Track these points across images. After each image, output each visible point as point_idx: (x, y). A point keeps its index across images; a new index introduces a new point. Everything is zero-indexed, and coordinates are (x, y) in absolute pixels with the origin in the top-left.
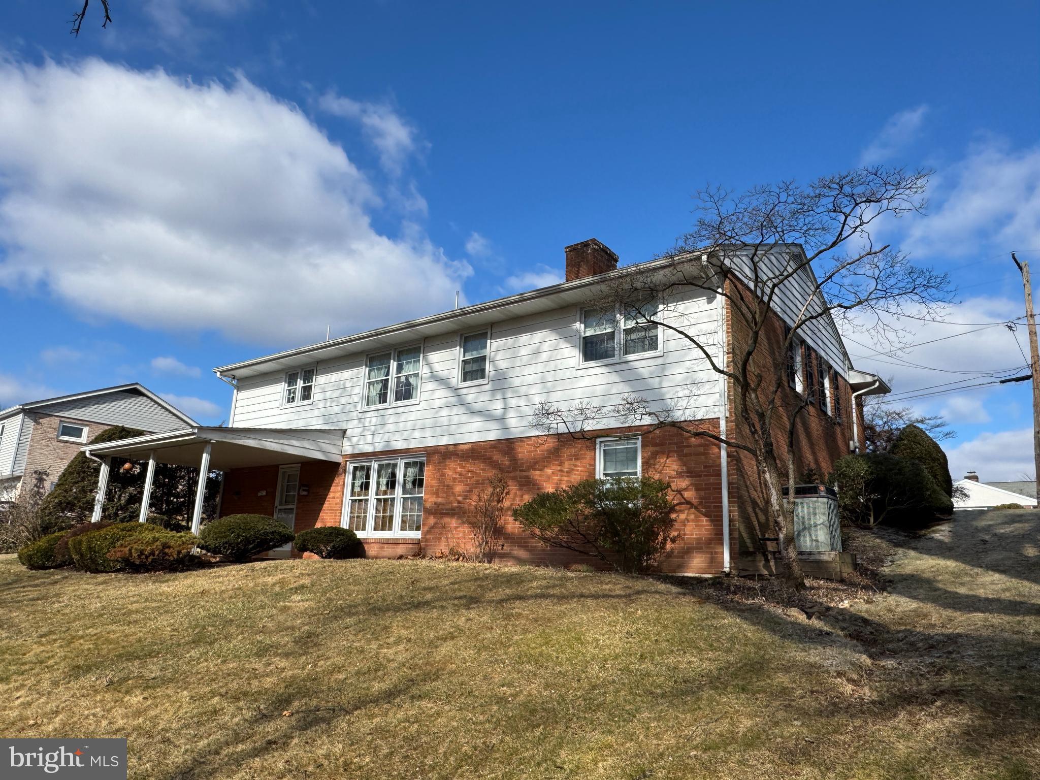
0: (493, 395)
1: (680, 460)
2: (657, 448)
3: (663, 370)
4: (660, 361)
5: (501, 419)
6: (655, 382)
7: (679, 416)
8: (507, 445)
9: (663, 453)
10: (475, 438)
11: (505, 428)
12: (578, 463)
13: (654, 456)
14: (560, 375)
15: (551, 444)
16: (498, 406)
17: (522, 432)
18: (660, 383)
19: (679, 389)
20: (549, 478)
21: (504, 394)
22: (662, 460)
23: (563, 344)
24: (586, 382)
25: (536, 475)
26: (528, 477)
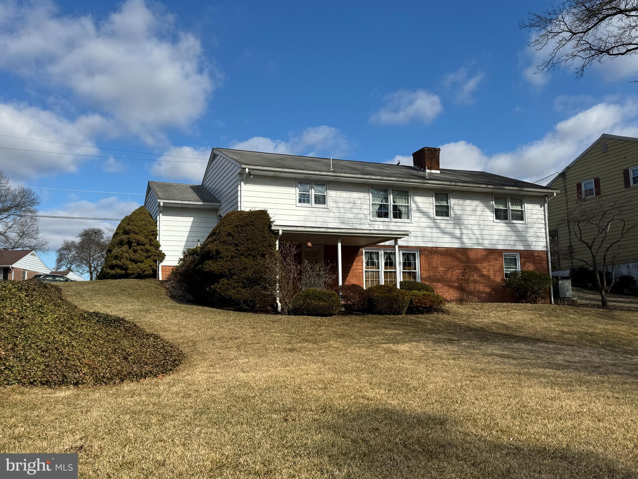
0: (455, 226)
1: (534, 265)
2: (526, 259)
3: (527, 229)
4: (525, 226)
5: (460, 238)
6: (524, 234)
7: (533, 248)
8: (464, 251)
9: (528, 261)
10: (447, 245)
11: (463, 243)
12: (497, 262)
13: (525, 262)
14: (486, 223)
15: (484, 253)
16: (457, 232)
17: (471, 246)
18: (526, 234)
19: (532, 238)
20: (485, 268)
21: (460, 227)
22: (528, 264)
23: (486, 210)
24: (498, 228)
25: (479, 265)
26: (476, 266)
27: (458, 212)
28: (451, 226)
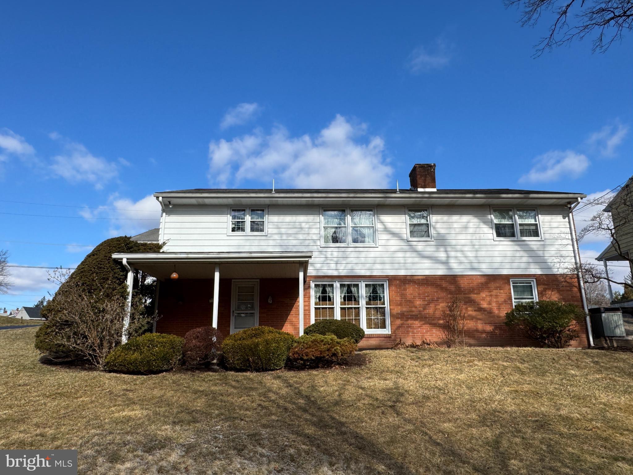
0: (438, 248)
1: (559, 293)
2: (546, 287)
3: (544, 247)
4: (542, 243)
5: (446, 263)
6: (541, 253)
7: (555, 271)
8: (453, 279)
9: (549, 289)
10: (427, 273)
11: (450, 269)
12: (502, 291)
13: (545, 290)
14: (483, 242)
15: (483, 280)
16: (442, 255)
17: (462, 272)
18: (543, 254)
19: (554, 258)
20: (483, 299)
21: (446, 248)
22: (550, 293)
23: (482, 225)
24: (500, 248)
25: (473, 296)
26: (469, 297)
27: (442, 231)
28: (433, 249)
